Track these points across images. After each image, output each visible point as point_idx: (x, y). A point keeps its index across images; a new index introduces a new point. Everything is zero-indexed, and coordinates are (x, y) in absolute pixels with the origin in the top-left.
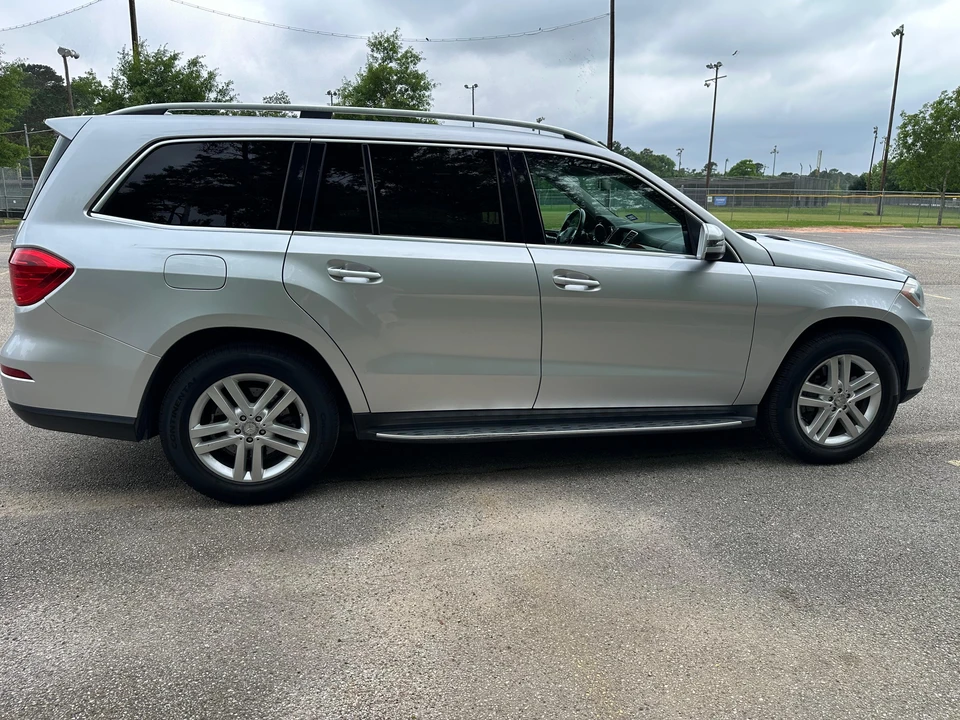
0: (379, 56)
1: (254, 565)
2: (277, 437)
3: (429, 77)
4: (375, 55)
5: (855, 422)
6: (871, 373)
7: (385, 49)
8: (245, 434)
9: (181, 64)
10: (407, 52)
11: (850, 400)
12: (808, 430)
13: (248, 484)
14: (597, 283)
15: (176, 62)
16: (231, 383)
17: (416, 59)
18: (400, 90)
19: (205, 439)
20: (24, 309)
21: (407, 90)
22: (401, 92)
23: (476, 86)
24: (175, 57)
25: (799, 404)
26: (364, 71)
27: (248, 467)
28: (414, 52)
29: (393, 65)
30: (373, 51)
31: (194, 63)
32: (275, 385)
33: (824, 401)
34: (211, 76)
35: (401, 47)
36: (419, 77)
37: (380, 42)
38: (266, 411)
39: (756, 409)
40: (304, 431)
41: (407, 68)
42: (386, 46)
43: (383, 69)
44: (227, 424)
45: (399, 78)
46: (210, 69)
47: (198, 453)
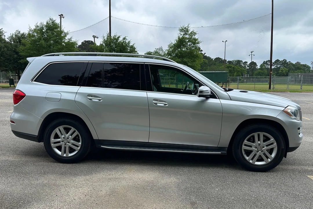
0: (182, 33)
1: (52, 177)
2: (73, 144)
3: (199, 40)
4: (181, 33)
5: (267, 157)
6: (272, 139)
7: (185, 31)
8: (64, 143)
9: (121, 39)
10: (192, 32)
11: (264, 149)
12: (247, 158)
13: (64, 157)
14: (167, 103)
15: (120, 39)
16: (61, 128)
17: (195, 34)
18: (189, 44)
19: (55, 143)
20: (15, 105)
21: (191, 44)
22: (189, 45)
23: (227, 41)
24: (119, 37)
25: (243, 148)
26: (177, 39)
27: (65, 152)
28: (194, 32)
29: (187, 36)
30: (180, 32)
31: (124, 39)
32: (73, 129)
33: (253, 148)
34: (129, 42)
35: (190, 30)
36: (196, 40)
37: (183, 29)
38: (70, 136)
39: (227, 149)
40: (80, 143)
41: (192, 37)
42: (185, 30)
43: (183, 38)
44: (60, 139)
45: (189, 40)
46: (129, 40)
47: (52, 147)
